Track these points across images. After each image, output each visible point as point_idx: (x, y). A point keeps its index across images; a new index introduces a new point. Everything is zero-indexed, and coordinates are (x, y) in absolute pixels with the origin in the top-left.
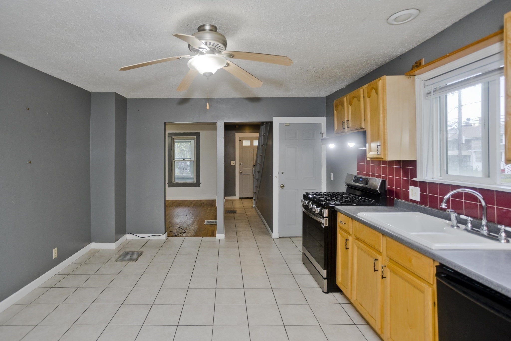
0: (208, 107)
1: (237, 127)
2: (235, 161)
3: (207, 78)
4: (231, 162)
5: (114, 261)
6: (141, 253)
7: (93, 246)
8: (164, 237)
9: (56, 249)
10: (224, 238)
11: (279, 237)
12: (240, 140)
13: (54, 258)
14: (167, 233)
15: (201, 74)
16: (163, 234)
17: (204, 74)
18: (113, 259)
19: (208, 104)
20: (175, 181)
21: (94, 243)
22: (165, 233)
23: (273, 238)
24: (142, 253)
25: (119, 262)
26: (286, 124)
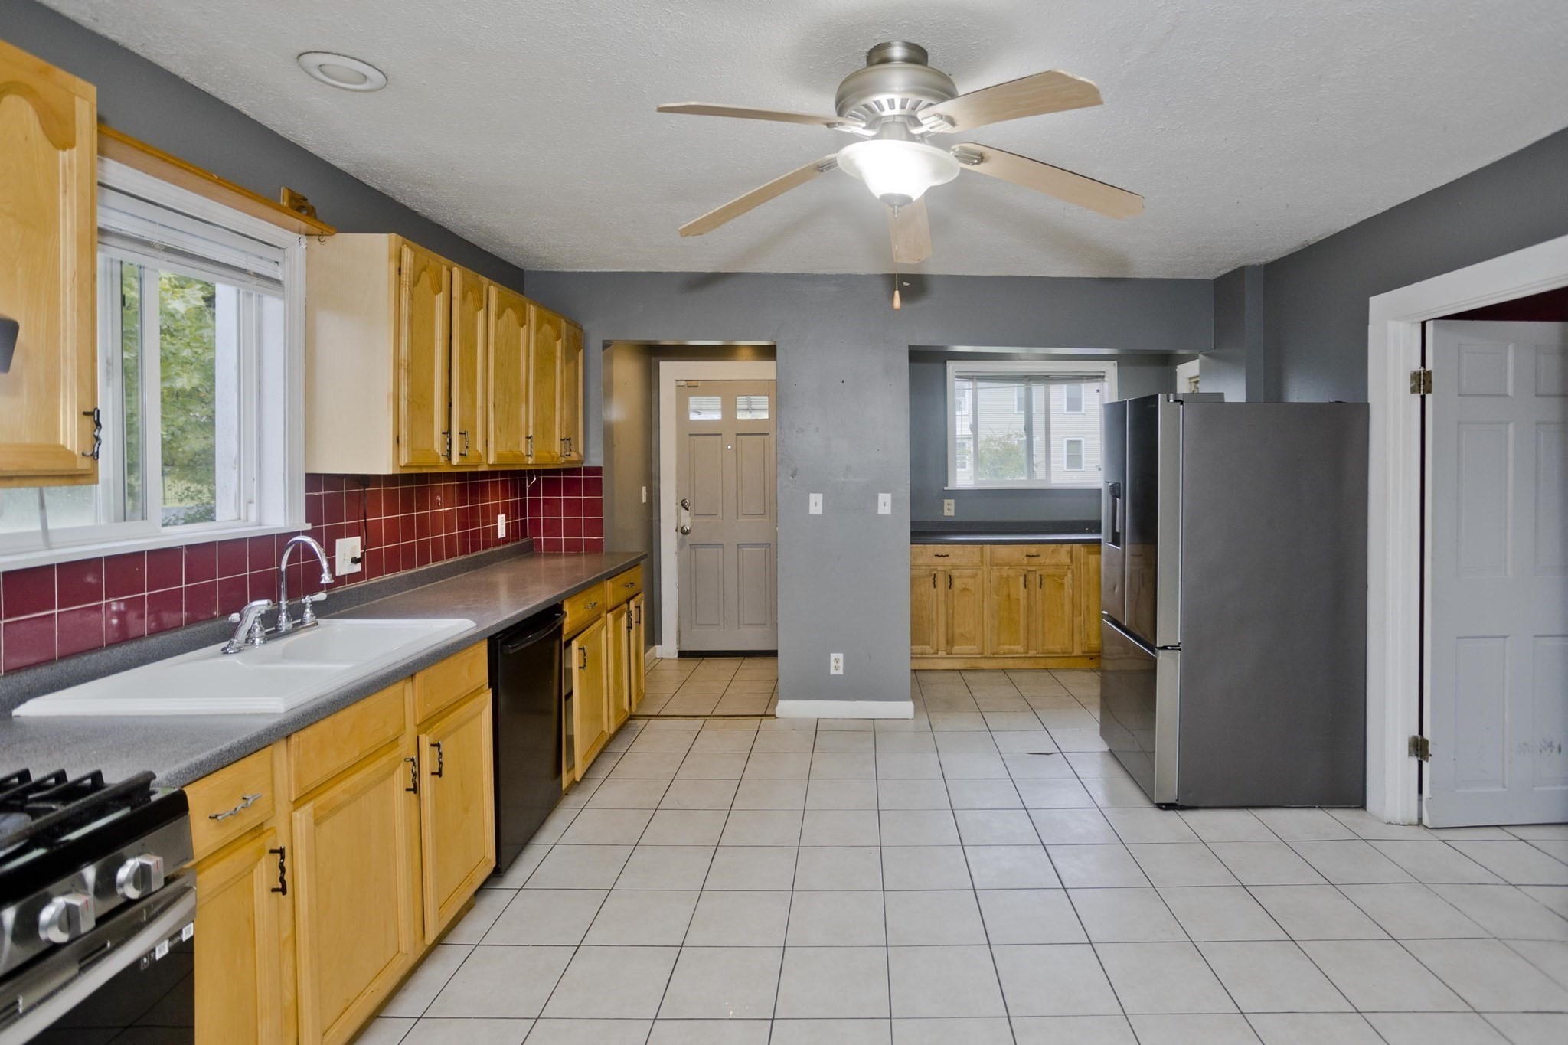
3: (894, 212)
19: (897, 293)
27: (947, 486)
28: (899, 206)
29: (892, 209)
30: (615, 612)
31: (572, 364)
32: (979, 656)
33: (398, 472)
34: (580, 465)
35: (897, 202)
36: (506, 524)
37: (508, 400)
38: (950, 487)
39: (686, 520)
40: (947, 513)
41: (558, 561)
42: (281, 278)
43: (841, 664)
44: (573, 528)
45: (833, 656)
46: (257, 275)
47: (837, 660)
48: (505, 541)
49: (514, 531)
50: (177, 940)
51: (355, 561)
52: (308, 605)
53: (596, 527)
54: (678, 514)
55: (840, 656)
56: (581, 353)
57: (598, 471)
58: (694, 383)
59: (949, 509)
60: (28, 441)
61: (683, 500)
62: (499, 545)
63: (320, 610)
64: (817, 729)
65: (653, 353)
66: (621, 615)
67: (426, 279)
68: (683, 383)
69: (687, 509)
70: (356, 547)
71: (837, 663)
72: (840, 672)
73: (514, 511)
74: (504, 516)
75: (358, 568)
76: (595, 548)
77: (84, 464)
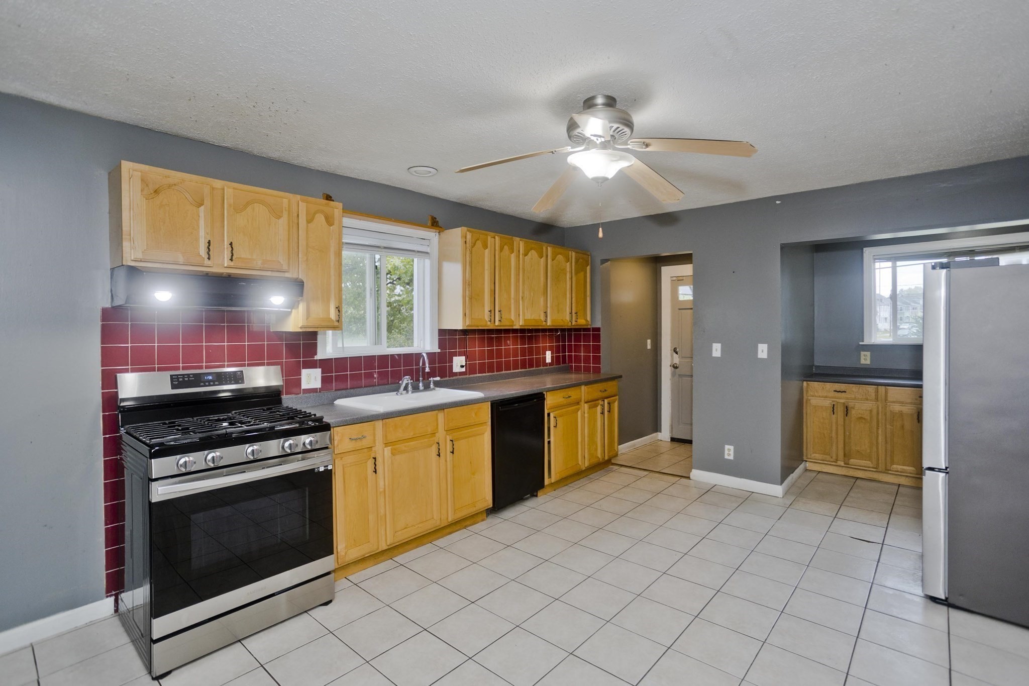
0: (601, 235)
3: (599, 186)
15: (588, 178)
17: (596, 179)
19: (601, 229)
27: (863, 341)
28: (601, 183)
30: (590, 403)
31: (582, 274)
32: (875, 470)
33: (465, 328)
34: (589, 327)
35: (600, 180)
36: (552, 356)
37: (532, 294)
38: (866, 342)
39: (677, 359)
40: (863, 361)
41: (571, 376)
42: (429, 251)
43: (732, 453)
44: (587, 360)
45: (727, 447)
46: (418, 252)
47: (729, 450)
48: (550, 364)
49: (556, 360)
50: (326, 468)
51: (462, 366)
52: (432, 381)
53: (597, 360)
54: (672, 356)
55: (732, 448)
56: (588, 268)
57: (598, 329)
58: (681, 278)
59: (866, 359)
60: (321, 317)
61: (675, 348)
62: (547, 366)
63: (437, 384)
64: (711, 489)
65: (657, 262)
66: (596, 406)
67: (479, 244)
68: (675, 278)
69: (677, 353)
70: (462, 361)
71: (729, 452)
72: (731, 458)
73: (556, 350)
74: (550, 352)
75: (463, 370)
76: (597, 370)
77: (336, 324)
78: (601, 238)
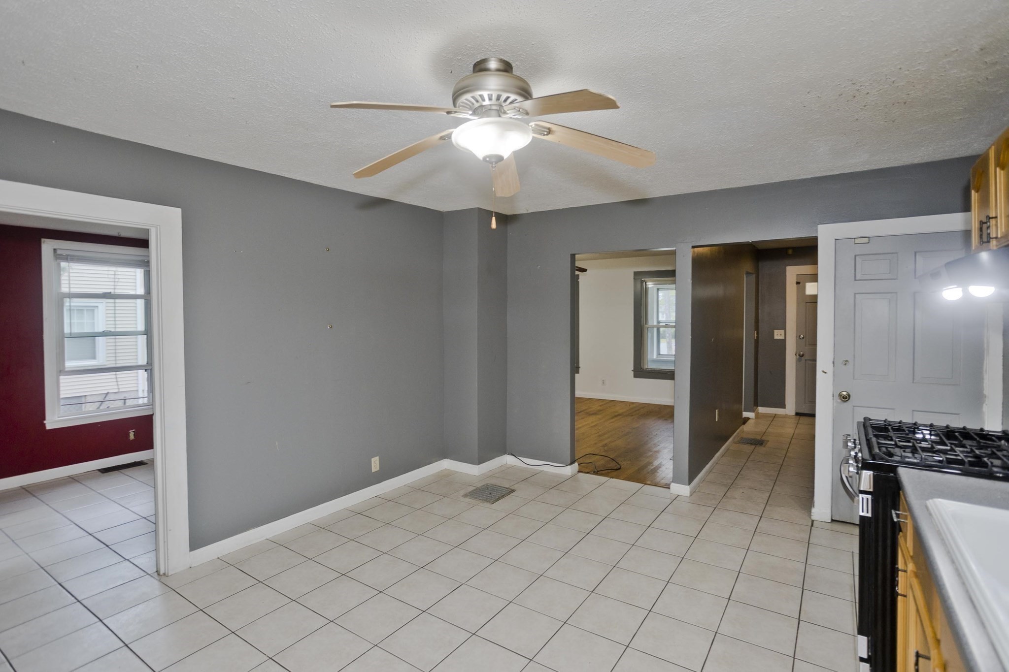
1: (790, 252)
2: (784, 328)
3: (492, 167)
4: (776, 332)
5: (462, 496)
6: (510, 492)
7: (446, 464)
8: (569, 470)
9: (377, 458)
10: (689, 496)
11: (833, 520)
12: (798, 283)
13: (373, 471)
14: (576, 464)
16: (567, 466)
18: (462, 492)
19: (494, 218)
20: (650, 365)
21: (449, 460)
22: (572, 463)
23: (813, 518)
24: (513, 491)
25: (467, 500)
26: (857, 241)
28: (496, 163)
29: (490, 165)
35: (493, 160)
78: (494, 229)
